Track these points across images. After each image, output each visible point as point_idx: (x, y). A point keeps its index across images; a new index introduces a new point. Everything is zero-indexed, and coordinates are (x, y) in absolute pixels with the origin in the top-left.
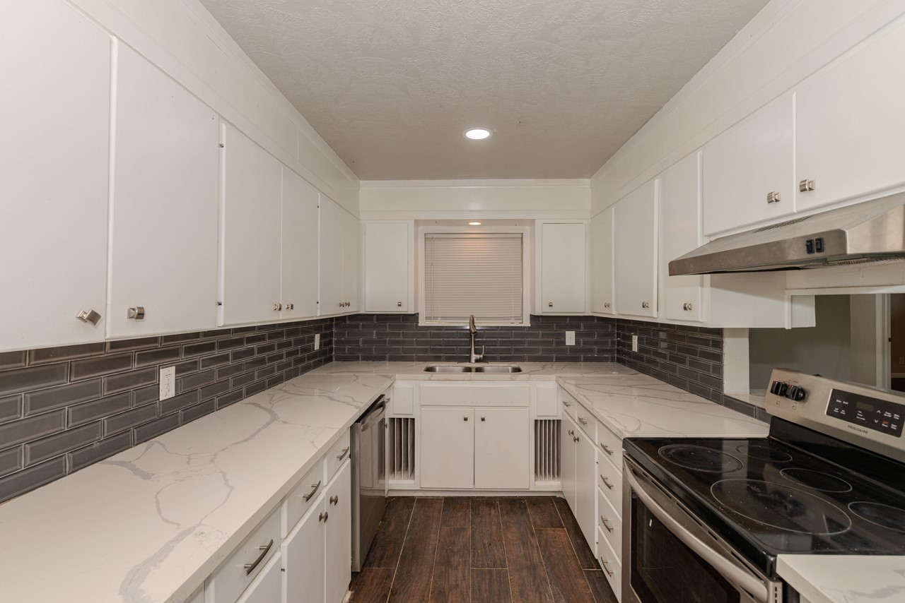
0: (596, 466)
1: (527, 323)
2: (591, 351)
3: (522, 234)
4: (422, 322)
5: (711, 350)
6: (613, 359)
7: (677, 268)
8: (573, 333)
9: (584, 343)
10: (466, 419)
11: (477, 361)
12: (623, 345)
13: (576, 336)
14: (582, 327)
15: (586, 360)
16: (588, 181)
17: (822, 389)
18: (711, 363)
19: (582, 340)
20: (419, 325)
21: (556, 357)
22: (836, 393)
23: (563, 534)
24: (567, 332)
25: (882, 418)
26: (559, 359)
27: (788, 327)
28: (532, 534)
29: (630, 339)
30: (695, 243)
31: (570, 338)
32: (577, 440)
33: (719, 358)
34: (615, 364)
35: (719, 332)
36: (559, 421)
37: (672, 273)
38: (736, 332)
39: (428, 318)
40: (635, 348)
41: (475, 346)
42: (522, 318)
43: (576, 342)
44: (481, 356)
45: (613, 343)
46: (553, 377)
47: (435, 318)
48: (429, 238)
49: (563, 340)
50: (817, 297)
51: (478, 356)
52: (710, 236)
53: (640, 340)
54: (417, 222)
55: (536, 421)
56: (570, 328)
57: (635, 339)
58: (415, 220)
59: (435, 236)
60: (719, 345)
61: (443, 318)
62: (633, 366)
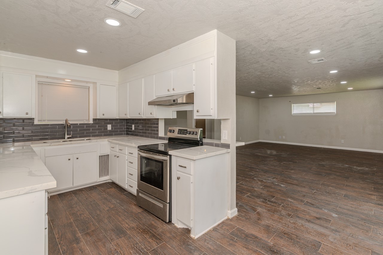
0: (126, 161)
1: (91, 122)
2: (117, 131)
3: (89, 87)
4: (36, 122)
5: (156, 126)
6: (125, 134)
7: (150, 103)
8: (110, 125)
9: (115, 129)
10: (69, 160)
11: (68, 138)
12: (128, 128)
13: (111, 126)
14: (114, 123)
15: (115, 135)
16: (117, 72)
17: (177, 129)
18: (156, 129)
19: (114, 128)
20: (35, 124)
21: (104, 134)
22: (179, 130)
23: (113, 189)
24: (108, 125)
25: (184, 132)
26: (105, 135)
27: (172, 118)
28: (102, 192)
29: (132, 126)
30: (153, 98)
31: (109, 127)
32: (118, 157)
33: (158, 127)
34: (126, 135)
35: (158, 119)
36: (108, 155)
37: (149, 105)
38: (162, 119)
39: (39, 121)
40: (133, 129)
41: (67, 132)
42: (89, 120)
43: (111, 128)
44: (71, 136)
45: (125, 128)
46: (106, 140)
47: (45, 120)
48: (40, 83)
49: (106, 128)
50: (177, 111)
51: (69, 136)
52: (157, 96)
53: (135, 127)
54: (36, 76)
55: (99, 156)
56: (109, 124)
57: (133, 126)
58: (36, 75)
59: (43, 83)
60: (158, 124)
61: (48, 120)
62: (132, 135)
